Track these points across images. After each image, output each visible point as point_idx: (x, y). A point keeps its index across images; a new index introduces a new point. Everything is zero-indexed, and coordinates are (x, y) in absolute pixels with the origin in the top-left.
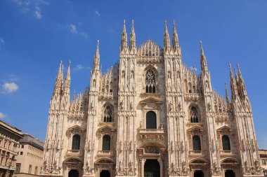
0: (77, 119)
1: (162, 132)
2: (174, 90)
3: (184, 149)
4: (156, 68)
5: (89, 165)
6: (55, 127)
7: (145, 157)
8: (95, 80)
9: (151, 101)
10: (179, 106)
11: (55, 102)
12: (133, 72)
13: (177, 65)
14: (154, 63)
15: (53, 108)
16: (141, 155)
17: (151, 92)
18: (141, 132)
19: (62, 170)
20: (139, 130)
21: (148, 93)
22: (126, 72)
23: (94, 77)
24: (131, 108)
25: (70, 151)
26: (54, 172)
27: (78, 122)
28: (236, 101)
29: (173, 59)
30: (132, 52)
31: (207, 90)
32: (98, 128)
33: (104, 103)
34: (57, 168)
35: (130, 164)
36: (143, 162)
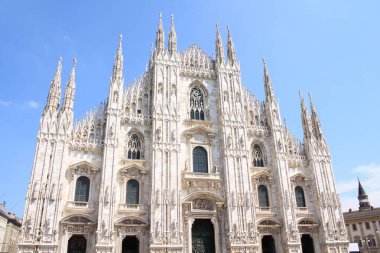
0: (85, 151)
2: (233, 119)
3: (249, 204)
4: (206, 85)
5: (106, 227)
6: (47, 162)
7: (193, 214)
8: (116, 93)
9: (200, 132)
10: (241, 141)
11: (48, 121)
12: (174, 86)
14: (203, 78)
15: (45, 130)
16: (187, 212)
17: (197, 118)
18: (187, 176)
19: (57, 236)
20: (183, 174)
21: (195, 120)
22: (165, 86)
23: (115, 87)
24: (172, 139)
25: (73, 203)
26: (44, 238)
27: (86, 156)
28: (312, 140)
29: (231, 75)
30: (173, 59)
31: (276, 123)
32: (120, 167)
33: (129, 128)
34: (50, 232)
35: (173, 227)
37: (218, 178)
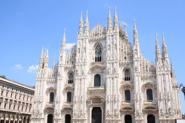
0: (52, 83)
2: (111, 59)
5: (57, 112)
6: (39, 88)
7: (92, 105)
8: (61, 57)
9: (97, 67)
10: (115, 69)
11: (39, 73)
12: (85, 48)
13: (115, 40)
14: (100, 40)
15: (38, 77)
16: (89, 104)
17: (98, 61)
18: (89, 89)
19: (43, 115)
20: (88, 88)
22: (81, 49)
23: (61, 54)
24: (83, 73)
25: (49, 103)
26: (38, 116)
27: (52, 85)
28: (158, 63)
29: (112, 36)
30: (85, 35)
31: (136, 56)
32: (64, 87)
34: (40, 113)
35: (80, 111)
36: (91, 109)
37: (103, 88)
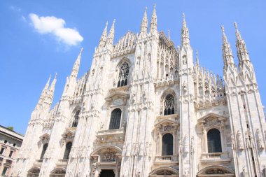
1: (122, 132)
2: (141, 77)
7: (99, 166)
8: (68, 85)
9: (118, 96)
10: (144, 95)
12: (102, 68)
13: (149, 48)
14: (128, 53)
15: (32, 119)
16: (95, 164)
17: (122, 86)
20: (97, 133)
21: (119, 88)
22: (96, 70)
23: (68, 82)
24: (92, 107)
25: (37, 161)
28: (228, 72)
31: (184, 67)
36: (97, 173)
